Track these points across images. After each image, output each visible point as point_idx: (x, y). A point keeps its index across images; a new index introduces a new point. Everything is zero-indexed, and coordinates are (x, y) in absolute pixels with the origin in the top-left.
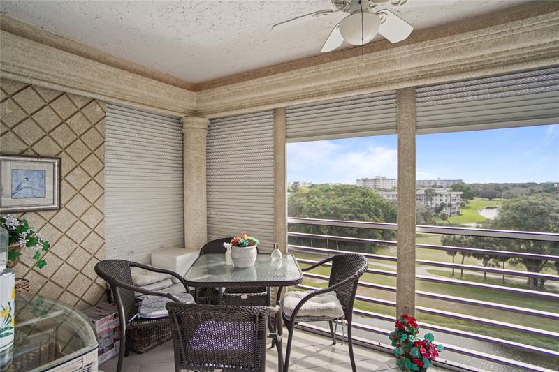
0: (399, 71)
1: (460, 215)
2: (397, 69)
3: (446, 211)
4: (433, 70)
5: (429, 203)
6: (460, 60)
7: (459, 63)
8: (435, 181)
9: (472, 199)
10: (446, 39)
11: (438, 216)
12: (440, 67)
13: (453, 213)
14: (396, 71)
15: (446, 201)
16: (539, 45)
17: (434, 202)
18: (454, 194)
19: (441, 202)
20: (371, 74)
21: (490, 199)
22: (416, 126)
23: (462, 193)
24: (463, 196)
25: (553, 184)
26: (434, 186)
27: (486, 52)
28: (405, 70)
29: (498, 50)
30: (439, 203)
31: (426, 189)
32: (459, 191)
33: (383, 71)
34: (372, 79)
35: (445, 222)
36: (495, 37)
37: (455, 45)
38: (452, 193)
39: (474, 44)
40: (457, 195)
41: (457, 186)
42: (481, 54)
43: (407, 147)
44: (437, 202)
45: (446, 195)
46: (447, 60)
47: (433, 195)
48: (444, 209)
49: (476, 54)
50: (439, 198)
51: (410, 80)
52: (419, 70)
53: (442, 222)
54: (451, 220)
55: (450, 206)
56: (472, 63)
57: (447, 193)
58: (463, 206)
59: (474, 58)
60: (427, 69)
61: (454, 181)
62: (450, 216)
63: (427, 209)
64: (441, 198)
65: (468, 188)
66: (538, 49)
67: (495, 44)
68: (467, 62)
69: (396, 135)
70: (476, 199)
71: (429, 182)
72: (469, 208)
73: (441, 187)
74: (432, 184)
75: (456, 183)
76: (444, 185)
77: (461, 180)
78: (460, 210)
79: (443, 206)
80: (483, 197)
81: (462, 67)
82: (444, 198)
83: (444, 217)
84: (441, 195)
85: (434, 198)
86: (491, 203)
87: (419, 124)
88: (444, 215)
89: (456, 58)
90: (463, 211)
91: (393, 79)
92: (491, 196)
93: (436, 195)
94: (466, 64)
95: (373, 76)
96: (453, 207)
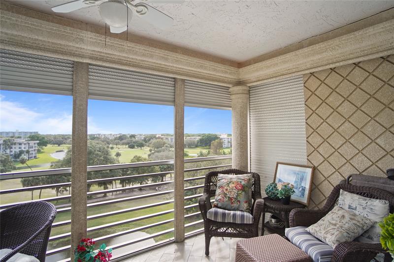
0: (84, 48)
1: (36, 158)
2: (83, 47)
3: (25, 156)
4: (108, 57)
5: (8, 151)
6: (125, 57)
7: (124, 59)
8: (14, 133)
9: (46, 146)
10: (119, 40)
11: (16, 161)
12: (113, 57)
13: (31, 157)
14: (81, 48)
15: (25, 148)
16: (160, 64)
17: (13, 150)
18: (32, 143)
19: (20, 149)
20: (59, 42)
21: (59, 145)
22: (89, 93)
23: (38, 142)
24: (39, 144)
25: (94, 135)
26: (12, 137)
27: (139, 58)
28: (89, 50)
29: (145, 59)
30: (18, 150)
31: (4, 139)
32: (36, 140)
33: (71, 44)
34: (59, 47)
35: (25, 165)
36: (144, 51)
37: (124, 47)
38: (30, 142)
39: (134, 50)
40: (35, 143)
41: (34, 137)
42: (136, 58)
43: (82, 107)
44: (16, 149)
45: (25, 144)
46: (119, 54)
47: (12, 144)
48: (23, 155)
49: (134, 57)
50: (18, 146)
51: (91, 58)
52: (99, 54)
53: (21, 165)
54: (29, 163)
55: (28, 152)
56: (130, 61)
57: (26, 142)
58: (39, 152)
59: (132, 59)
60: (104, 55)
61: (31, 133)
62: (28, 160)
63: (7, 156)
64: (20, 146)
65: (43, 138)
66: (159, 65)
67: (144, 55)
68: (128, 60)
69: (72, 97)
70: (49, 146)
71: (7, 133)
72: (43, 152)
73: (19, 137)
74: (11, 135)
75: (33, 134)
76: (22, 136)
77: (37, 132)
78: (37, 155)
79: (21, 152)
80: (54, 144)
81: (125, 62)
82: (23, 146)
83: (23, 162)
84: (20, 144)
85: (13, 146)
86: (60, 148)
87: (90, 91)
88: (23, 159)
89: (124, 55)
90: (38, 155)
91: (77, 53)
92: (59, 144)
93: (15, 144)
94: (127, 61)
95: (61, 45)
96: (30, 153)
